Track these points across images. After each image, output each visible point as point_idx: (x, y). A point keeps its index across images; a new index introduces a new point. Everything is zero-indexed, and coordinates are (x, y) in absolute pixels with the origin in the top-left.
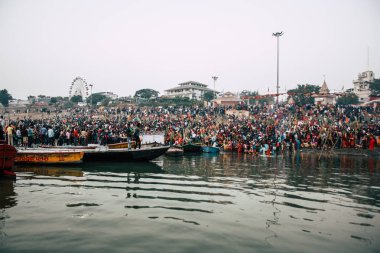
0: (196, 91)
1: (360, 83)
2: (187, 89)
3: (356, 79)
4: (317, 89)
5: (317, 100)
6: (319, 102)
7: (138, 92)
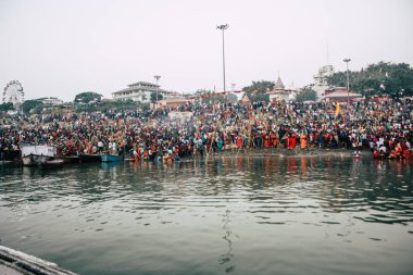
0: (146, 93)
1: (320, 78)
2: (137, 91)
3: (317, 74)
4: (271, 86)
5: (271, 97)
6: (274, 99)
7: (77, 97)
